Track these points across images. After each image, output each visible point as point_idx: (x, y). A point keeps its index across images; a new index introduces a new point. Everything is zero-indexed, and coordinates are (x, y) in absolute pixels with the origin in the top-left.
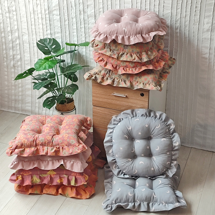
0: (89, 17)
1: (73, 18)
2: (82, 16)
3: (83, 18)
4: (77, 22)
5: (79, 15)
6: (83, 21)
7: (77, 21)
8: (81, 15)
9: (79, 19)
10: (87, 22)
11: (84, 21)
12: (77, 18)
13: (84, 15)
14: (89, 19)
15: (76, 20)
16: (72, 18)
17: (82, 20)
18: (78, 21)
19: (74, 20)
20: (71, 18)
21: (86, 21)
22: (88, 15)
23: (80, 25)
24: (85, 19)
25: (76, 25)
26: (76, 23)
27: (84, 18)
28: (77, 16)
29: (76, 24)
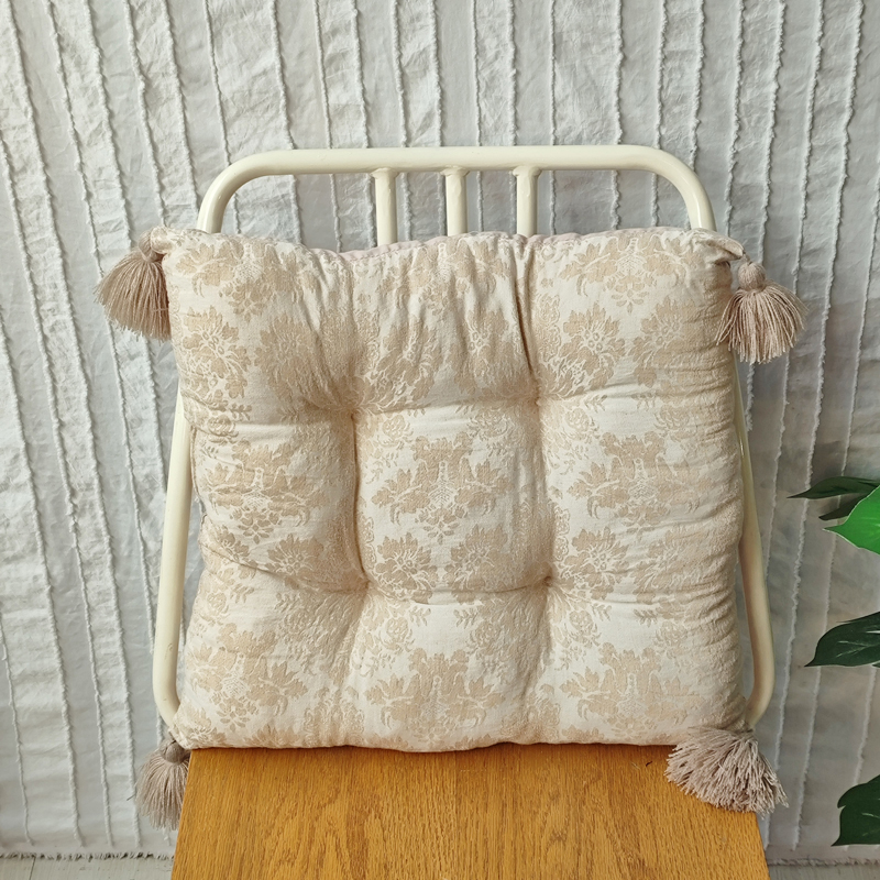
0: (238, 115)
1: (84, 138)
2: (171, 118)
3: (180, 129)
4: (127, 169)
5: (142, 112)
6: (185, 152)
7: (125, 159)
8: (162, 110)
9: (147, 141)
10: (216, 157)
11: (191, 154)
12: (121, 133)
13: (184, 108)
14: (235, 128)
15: (117, 151)
16: (79, 144)
17: (174, 147)
18: (136, 160)
19: (101, 154)
20: (72, 141)
21: (206, 149)
22: (221, 103)
23: (156, 187)
24: (196, 133)
25: (124, 195)
26: (122, 175)
27: (186, 131)
28: (119, 118)
29: (116, 184)
